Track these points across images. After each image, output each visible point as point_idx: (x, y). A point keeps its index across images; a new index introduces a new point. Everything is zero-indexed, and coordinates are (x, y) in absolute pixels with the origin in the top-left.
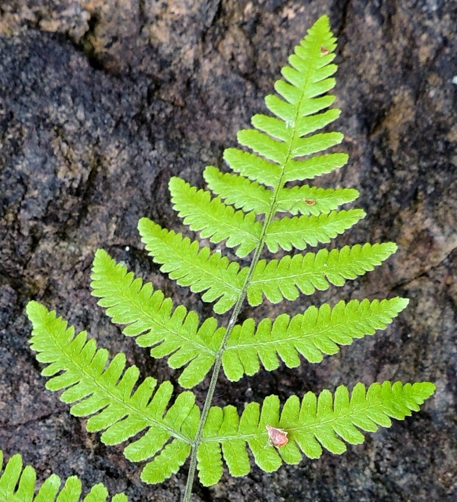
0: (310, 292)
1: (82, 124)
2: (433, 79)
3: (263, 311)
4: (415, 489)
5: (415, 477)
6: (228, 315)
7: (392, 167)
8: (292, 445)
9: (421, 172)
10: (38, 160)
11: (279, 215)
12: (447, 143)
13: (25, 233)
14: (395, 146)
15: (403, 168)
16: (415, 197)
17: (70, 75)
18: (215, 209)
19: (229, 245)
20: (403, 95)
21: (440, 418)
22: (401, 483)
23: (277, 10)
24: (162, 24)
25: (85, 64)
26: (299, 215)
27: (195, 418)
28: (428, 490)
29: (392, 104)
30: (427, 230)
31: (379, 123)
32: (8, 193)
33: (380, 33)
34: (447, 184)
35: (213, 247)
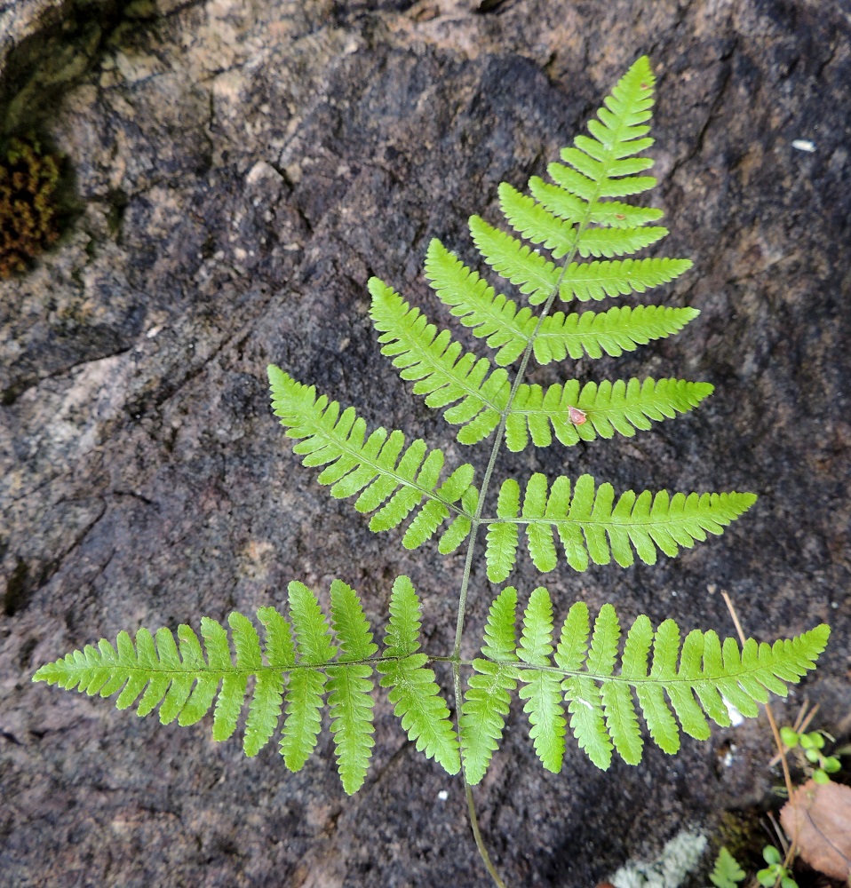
0: (614, 294)
1: (537, 122)
2: (779, 140)
3: (574, 306)
4: (720, 428)
5: (721, 418)
6: (542, 306)
7: (742, 196)
8: (588, 424)
9: (761, 204)
10: (503, 141)
11: (593, 225)
12: (781, 188)
13: (485, 191)
14: (745, 182)
15: (748, 198)
16: (754, 219)
17: (533, 87)
18: (537, 214)
19: (547, 246)
20: (756, 147)
21: (746, 380)
22: (712, 421)
23: (679, 72)
24: (599, 67)
25: (545, 82)
26: (609, 227)
27: (506, 392)
28: (729, 430)
29: (748, 153)
30: (758, 246)
31: (736, 165)
32: (479, 161)
33: (747, 101)
34: (777, 216)
35: (533, 247)
